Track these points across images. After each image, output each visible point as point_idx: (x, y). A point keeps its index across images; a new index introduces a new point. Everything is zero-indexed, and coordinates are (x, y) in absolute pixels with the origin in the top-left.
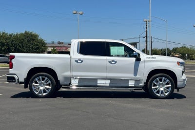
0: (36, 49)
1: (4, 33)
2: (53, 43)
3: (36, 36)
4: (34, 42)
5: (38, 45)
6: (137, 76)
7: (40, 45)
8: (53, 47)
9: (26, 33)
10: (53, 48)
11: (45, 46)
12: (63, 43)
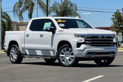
6: (53, 47)
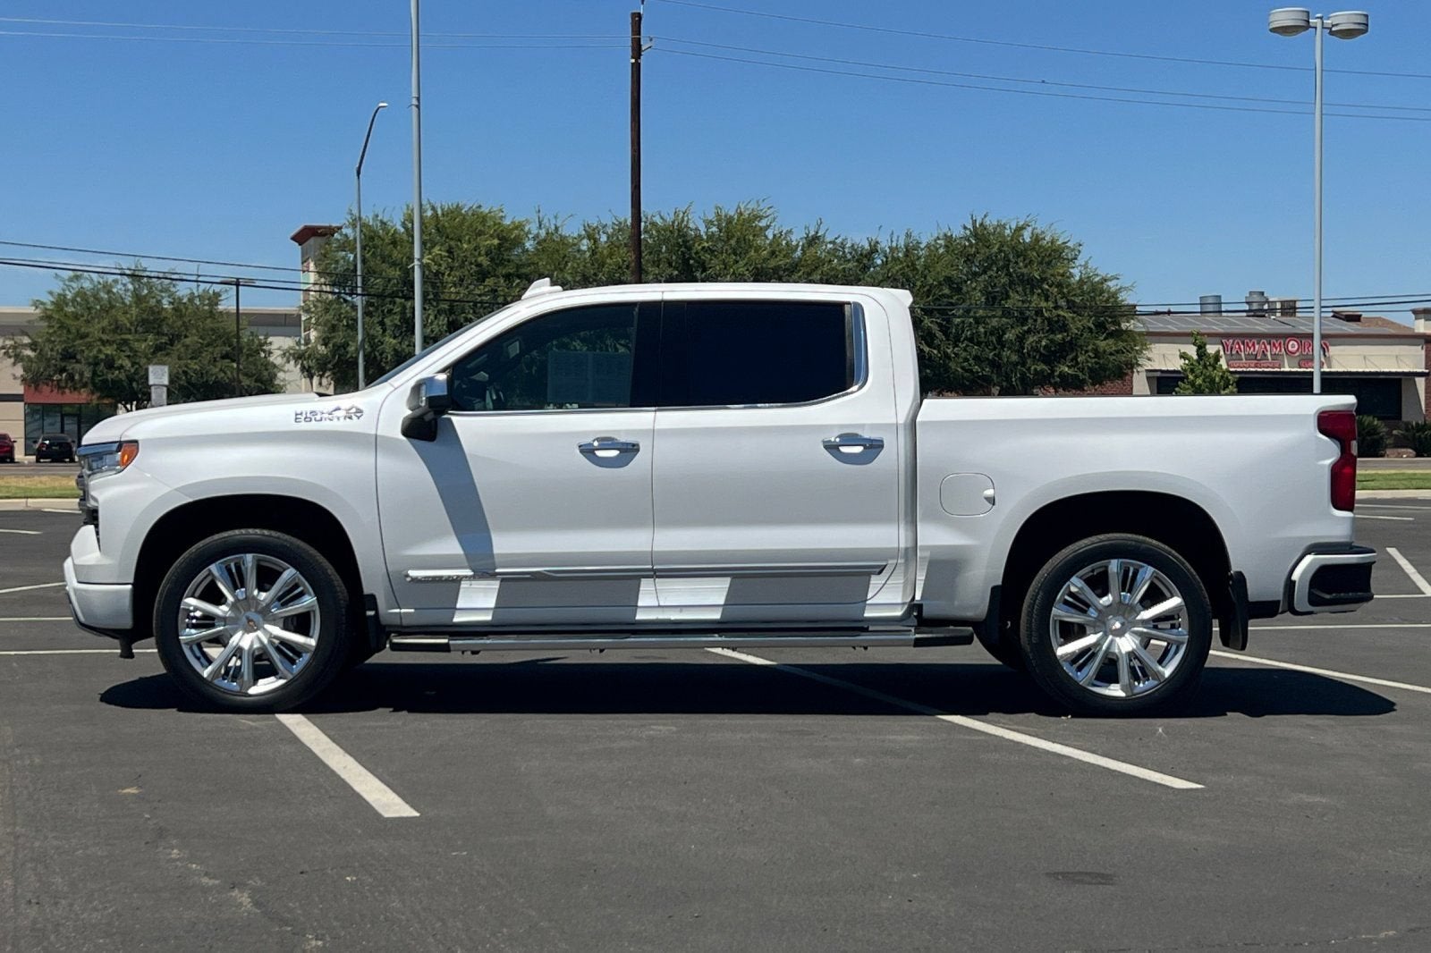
0: (1053, 355)
1: (813, 241)
2: (1213, 306)
3: (1053, 255)
4: (1036, 301)
5: (1064, 328)
7: (1078, 324)
8: (1200, 341)
9: (980, 234)
10: (1192, 351)
11: (1118, 334)
12: (1289, 308)
